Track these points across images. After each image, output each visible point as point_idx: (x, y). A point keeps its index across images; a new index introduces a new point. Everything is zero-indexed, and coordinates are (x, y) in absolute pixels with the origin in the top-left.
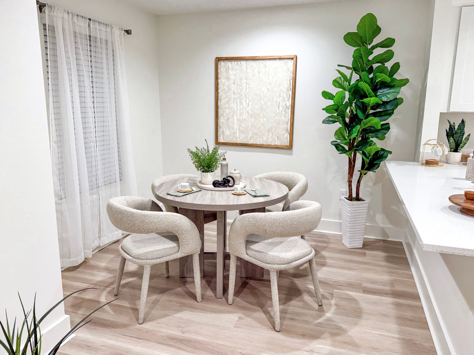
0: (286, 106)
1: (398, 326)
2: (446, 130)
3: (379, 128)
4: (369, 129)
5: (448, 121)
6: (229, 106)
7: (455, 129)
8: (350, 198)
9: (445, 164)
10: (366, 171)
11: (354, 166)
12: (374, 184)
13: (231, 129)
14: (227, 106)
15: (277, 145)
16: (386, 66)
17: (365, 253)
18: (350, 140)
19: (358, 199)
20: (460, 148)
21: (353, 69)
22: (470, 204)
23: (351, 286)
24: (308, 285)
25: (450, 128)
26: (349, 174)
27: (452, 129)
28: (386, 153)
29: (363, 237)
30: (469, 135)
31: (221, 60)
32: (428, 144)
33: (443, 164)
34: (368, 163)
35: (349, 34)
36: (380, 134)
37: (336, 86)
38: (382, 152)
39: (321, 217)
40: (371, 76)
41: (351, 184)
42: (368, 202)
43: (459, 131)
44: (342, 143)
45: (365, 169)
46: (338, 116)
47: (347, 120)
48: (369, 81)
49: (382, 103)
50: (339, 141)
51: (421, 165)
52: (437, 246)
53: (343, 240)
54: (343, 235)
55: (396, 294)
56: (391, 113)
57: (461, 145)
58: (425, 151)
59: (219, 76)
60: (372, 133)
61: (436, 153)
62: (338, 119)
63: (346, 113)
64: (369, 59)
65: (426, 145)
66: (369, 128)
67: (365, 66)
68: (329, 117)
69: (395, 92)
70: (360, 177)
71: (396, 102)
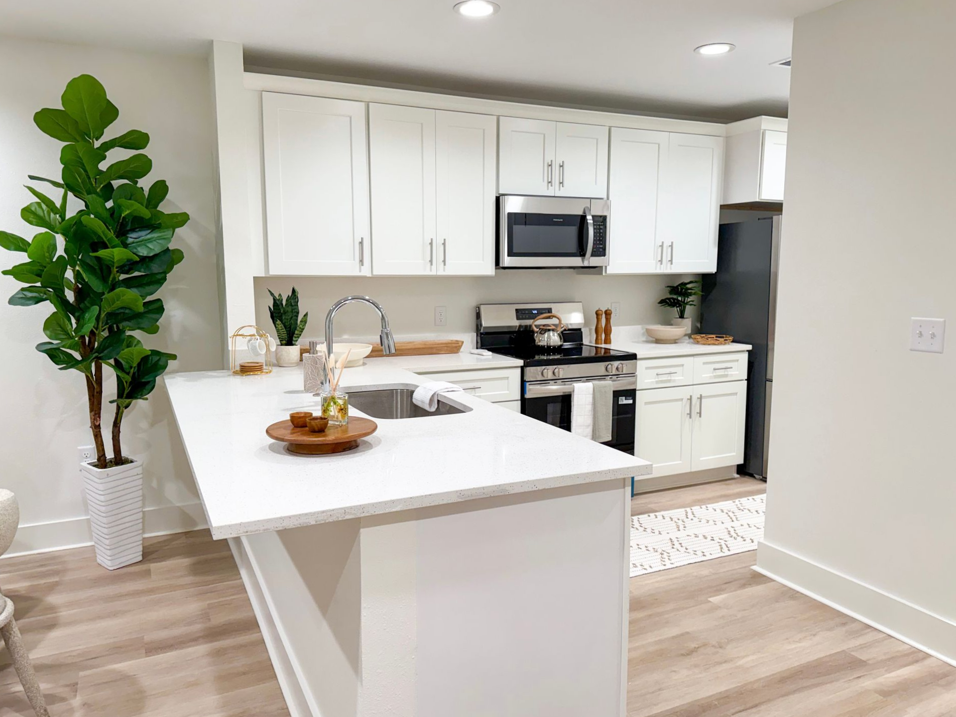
1: (221, 695)
2: (269, 307)
3: (142, 309)
4: (121, 313)
5: (270, 291)
7: (282, 304)
8: (102, 463)
9: (273, 368)
10: (128, 401)
11: (100, 392)
12: (152, 425)
16: (140, 187)
17: (150, 570)
18: (83, 337)
19: (119, 460)
20: (295, 337)
21: (67, 186)
22: (299, 435)
23: (120, 650)
24: (10, 686)
25: (274, 303)
26: (91, 410)
27: (278, 306)
28: (163, 359)
29: (141, 538)
30: (306, 315)
32: (240, 335)
33: (270, 369)
34: (131, 383)
35: (45, 111)
36: (145, 322)
37: (32, 221)
38: (156, 358)
39: (18, 523)
40: (109, 204)
41: (100, 431)
42: (140, 464)
43: (290, 309)
44: (63, 347)
45: (125, 395)
46: (43, 286)
47: (70, 296)
48: (106, 215)
49: (138, 259)
50: (55, 342)
51: (234, 376)
52: (236, 525)
53: (98, 556)
54: (96, 545)
55: (213, 634)
56: (161, 279)
57: (296, 332)
58: (237, 349)
60: (128, 321)
61: (254, 349)
62: (45, 294)
63: (64, 280)
64: (100, 168)
65: (237, 337)
66: (122, 311)
67: (94, 183)
68: (23, 289)
69: (164, 239)
70: (117, 414)
71: (170, 258)
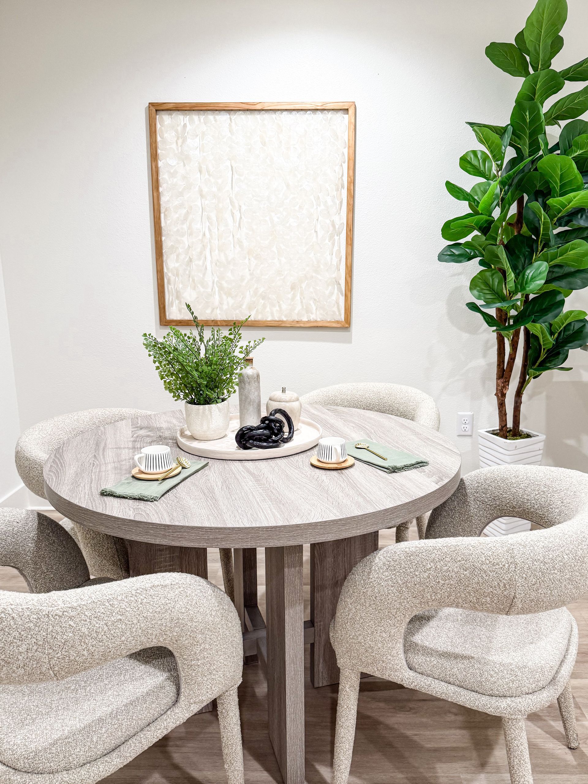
0: (334, 226)
6: (190, 228)
8: (503, 432)
10: (537, 371)
11: (514, 359)
13: (199, 285)
14: (185, 227)
15: (316, 321)
19: (517, 433)
31: (163, 110)
37: (469, 171)
41: (504, 400)
45: (537, 364)
59: (159, 151)
68: (450, 247)
70: (522, 383)
